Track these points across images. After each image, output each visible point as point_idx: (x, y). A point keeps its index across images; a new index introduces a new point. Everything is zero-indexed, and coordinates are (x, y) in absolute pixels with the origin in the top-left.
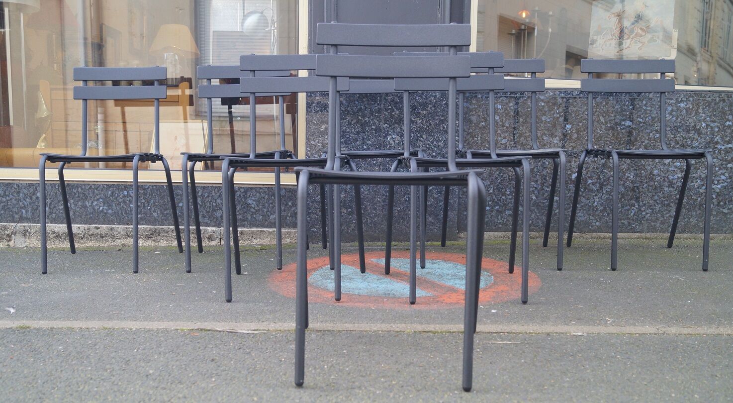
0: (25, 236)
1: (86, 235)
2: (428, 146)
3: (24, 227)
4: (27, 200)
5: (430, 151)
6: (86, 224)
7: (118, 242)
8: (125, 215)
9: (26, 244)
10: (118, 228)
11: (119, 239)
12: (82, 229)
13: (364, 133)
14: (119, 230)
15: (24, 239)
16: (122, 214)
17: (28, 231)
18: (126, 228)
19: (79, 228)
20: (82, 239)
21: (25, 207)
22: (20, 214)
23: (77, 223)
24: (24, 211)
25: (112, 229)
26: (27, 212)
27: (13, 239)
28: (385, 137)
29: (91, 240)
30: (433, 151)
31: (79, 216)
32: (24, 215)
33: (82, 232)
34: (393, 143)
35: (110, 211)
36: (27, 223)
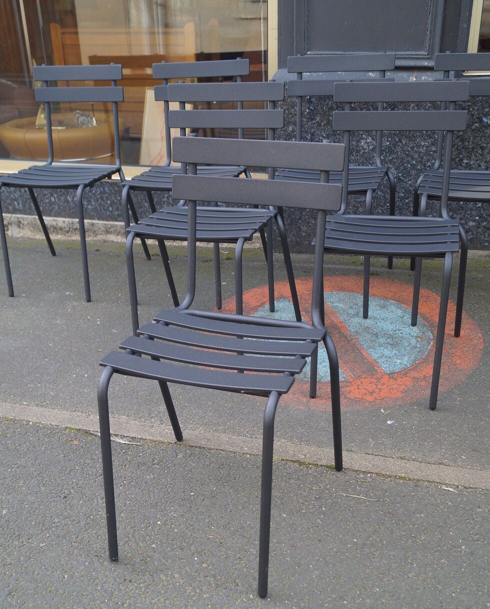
0: (19, 226)
1: (71, 229)
2: (407, 153)
3: (18, 218)
4: (17, 193)
5: (409, 159)
6: (70, 217)
7: (99, 237)
8: (104, 211)
9: (22, 234)
10: (98, 223)
11: (100, 234)
12: (67, 223)
13: (336, 135)
14: (99, 226)
15: (19, 229)
16: (101, 210)
17: (21, 222)
18: (106, 224)
19: (64, 222)
20: (68, 232)
21: (16, 200)
22: (13, 205)
23: (62, 217)
24: (16, 203)
25: (93, 224)
26: (18, 204)
27: (10, 229)
28: (359, 141)
29: (76, 234)
30: (413, 158)
31: (63, 210)
32: (17, 207)
33: (67, 226)
34: (367, 148)
35: (90, 207)
36: (20, 214)
